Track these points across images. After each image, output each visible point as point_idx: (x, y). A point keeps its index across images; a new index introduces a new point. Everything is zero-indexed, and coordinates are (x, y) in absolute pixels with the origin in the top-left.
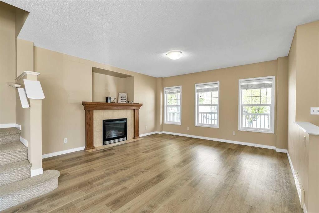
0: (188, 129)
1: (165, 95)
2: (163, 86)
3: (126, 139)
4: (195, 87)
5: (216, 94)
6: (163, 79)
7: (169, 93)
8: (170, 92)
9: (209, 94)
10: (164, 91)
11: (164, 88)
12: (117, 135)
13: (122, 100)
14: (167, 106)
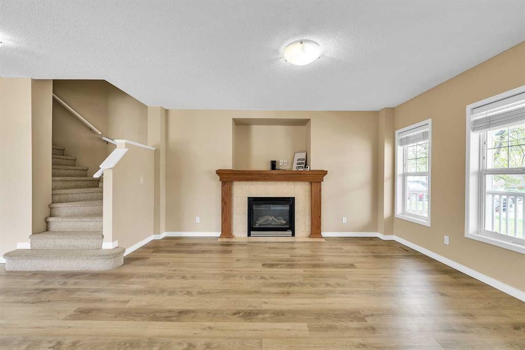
1: (400, 149)
2: (393, 128)
3: (293, 235)
10: (397, 138)
11: (397, 132)
14: (404, 176)
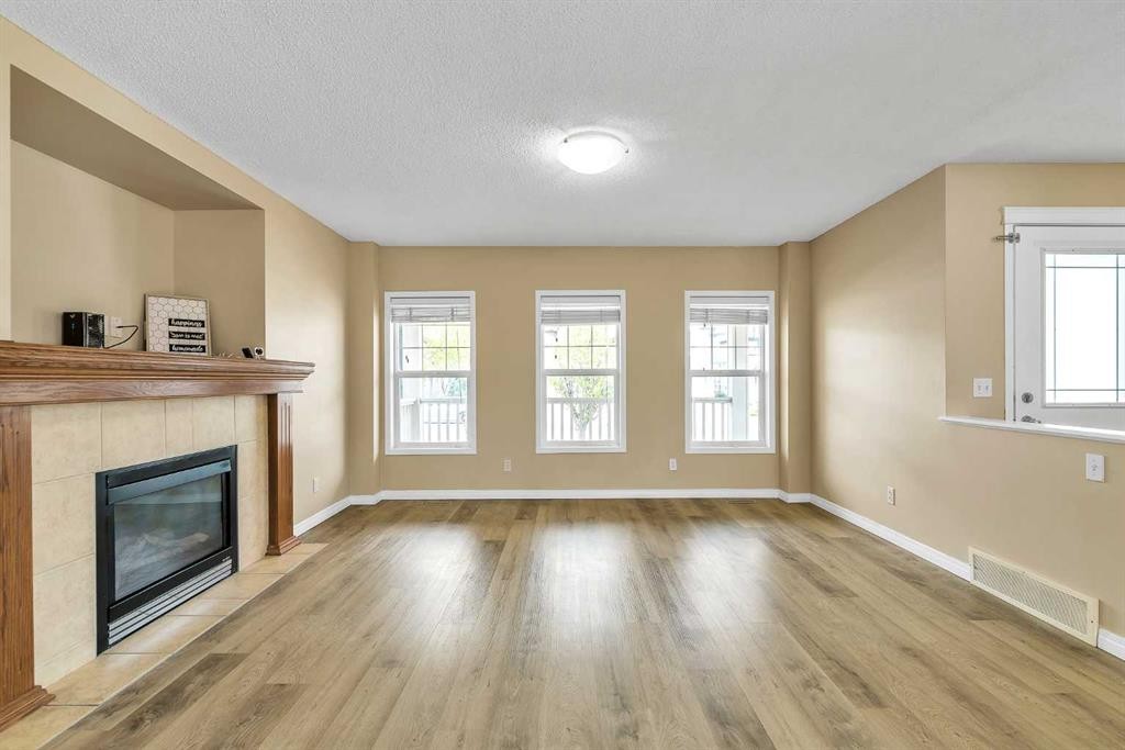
0: (508, 467)
1: (392, 327)
2: (382, 285)
3: (235, 568)
4: (537, 302)
5: (609, 333)
6: (381, 251)
7: (410, 319)
8: (414, 313)
9: (580, 332)
10: (388, 305)
11: (388, 295)
12: (175, 558)
13: (174, 342)
14: (397, 377)
